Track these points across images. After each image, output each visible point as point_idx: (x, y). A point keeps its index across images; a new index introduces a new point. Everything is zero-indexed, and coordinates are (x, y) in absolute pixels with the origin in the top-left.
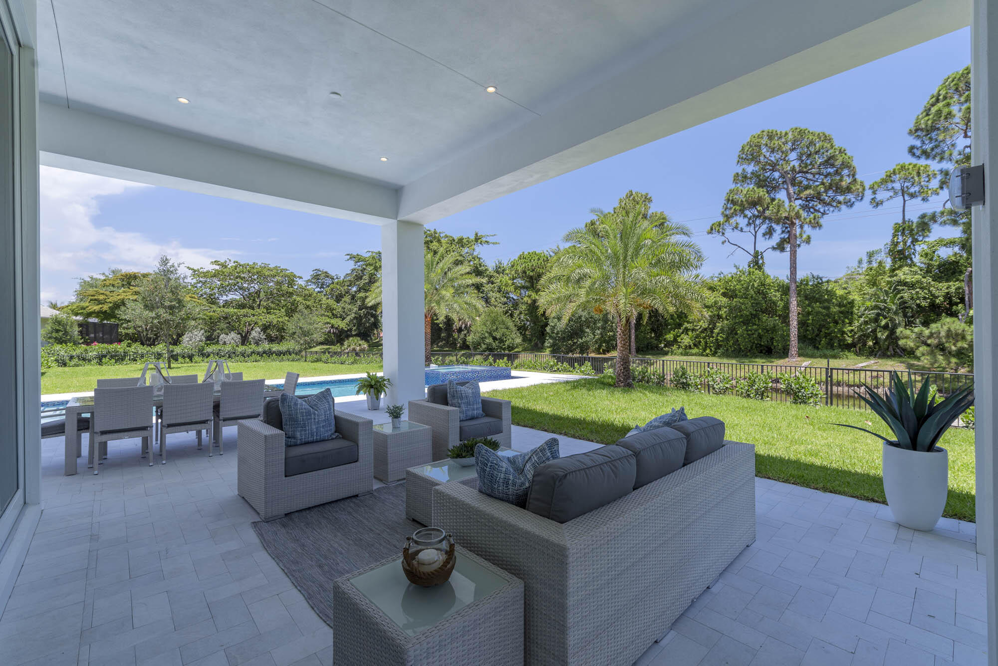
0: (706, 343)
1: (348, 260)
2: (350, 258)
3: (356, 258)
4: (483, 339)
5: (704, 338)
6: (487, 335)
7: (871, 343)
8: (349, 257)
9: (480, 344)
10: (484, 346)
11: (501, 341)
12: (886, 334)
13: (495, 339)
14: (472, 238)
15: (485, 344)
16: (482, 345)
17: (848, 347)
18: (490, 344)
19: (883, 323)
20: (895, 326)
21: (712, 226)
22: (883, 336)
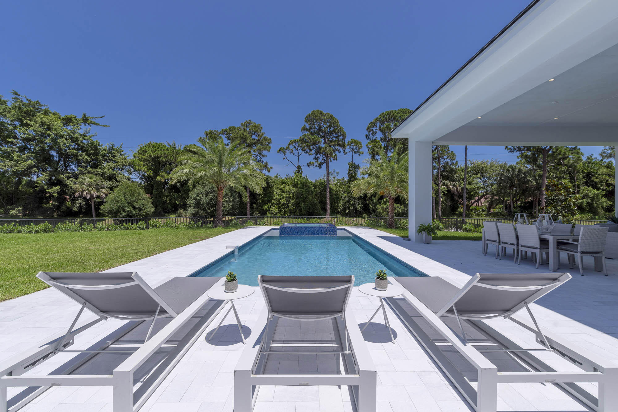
0: (285, 211)
4: (123, 208)
5: (284, 208)
6: (127, 205)
7: (347, 211)
9: (120, 212)
10: (124, 214)
11: (140, 209)
12: (353, 207)
13: (134, 208)
14: (80, 117)
16: (122, 212)
17: (338, 212)
18: (129, 212)
19: (352, 203)
20: (355, 204)
21: (281, 148)
22: (352, 208)
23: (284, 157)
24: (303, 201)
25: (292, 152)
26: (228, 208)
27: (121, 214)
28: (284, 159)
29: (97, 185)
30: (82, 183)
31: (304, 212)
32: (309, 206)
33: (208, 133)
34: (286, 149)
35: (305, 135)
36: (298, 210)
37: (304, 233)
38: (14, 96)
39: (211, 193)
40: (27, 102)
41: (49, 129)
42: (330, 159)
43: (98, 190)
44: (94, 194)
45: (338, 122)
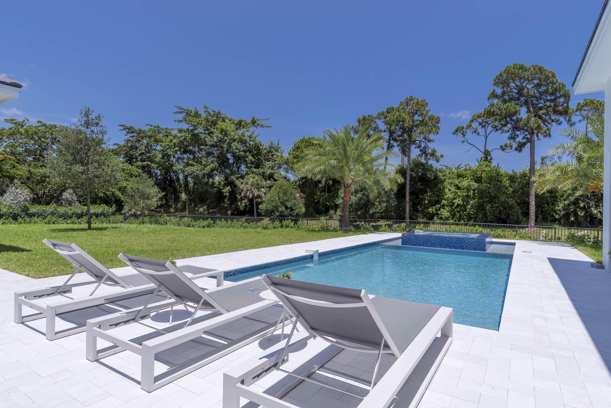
1: (122, 130)
2: (124, 129)
3: (130, 130)
4: (276, 207)
6: (280, 204)
7: (573, 219)
8: (122, 127)
9: (274, 211)
10: (278, 214)
11: (292, 209)
12: (584, 213)
13: (287, 208)
14: (249, 121)
15: (278, 212)
16: (276, 212)
17: (554, 220)
18: (282, 212)
19: (582, 205)
20: (589, 207)
21: (458, 128)
22: (581, 214)
23: (463, 139)
24: (490, 202)
25: (475, 132)
26: (381, 210)
27: (275, 214)
28: (463, 142)
29: (258, 184)
30: (247, 183)
31: (490, 217)
32: (500, 209)
33: (361, 120)
34: (467, 128)
35: (492, 105)
36: (480, 215)
37: (436, 244)
38: (205, 109)
39: (361, 191)
40: (213, 113)
41: (226, 135)
42: (537, 136)
43: (259, 189)
44: (256, 193)
45: (553, 76)
